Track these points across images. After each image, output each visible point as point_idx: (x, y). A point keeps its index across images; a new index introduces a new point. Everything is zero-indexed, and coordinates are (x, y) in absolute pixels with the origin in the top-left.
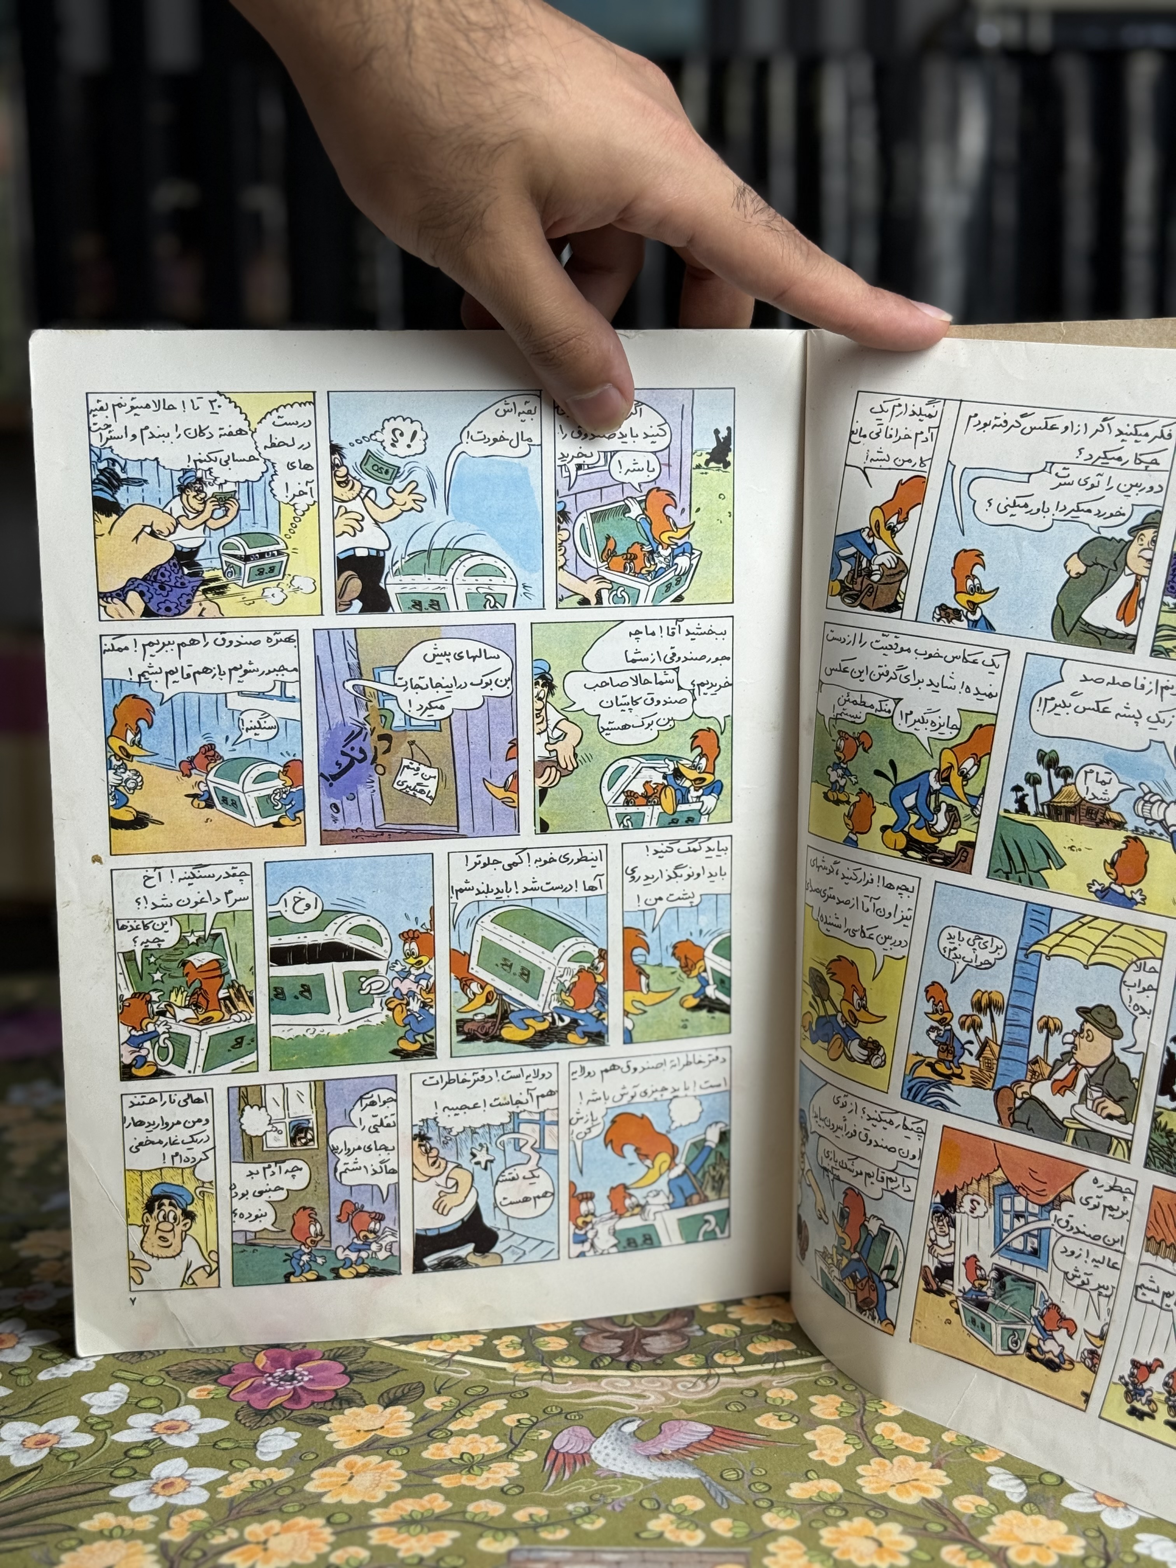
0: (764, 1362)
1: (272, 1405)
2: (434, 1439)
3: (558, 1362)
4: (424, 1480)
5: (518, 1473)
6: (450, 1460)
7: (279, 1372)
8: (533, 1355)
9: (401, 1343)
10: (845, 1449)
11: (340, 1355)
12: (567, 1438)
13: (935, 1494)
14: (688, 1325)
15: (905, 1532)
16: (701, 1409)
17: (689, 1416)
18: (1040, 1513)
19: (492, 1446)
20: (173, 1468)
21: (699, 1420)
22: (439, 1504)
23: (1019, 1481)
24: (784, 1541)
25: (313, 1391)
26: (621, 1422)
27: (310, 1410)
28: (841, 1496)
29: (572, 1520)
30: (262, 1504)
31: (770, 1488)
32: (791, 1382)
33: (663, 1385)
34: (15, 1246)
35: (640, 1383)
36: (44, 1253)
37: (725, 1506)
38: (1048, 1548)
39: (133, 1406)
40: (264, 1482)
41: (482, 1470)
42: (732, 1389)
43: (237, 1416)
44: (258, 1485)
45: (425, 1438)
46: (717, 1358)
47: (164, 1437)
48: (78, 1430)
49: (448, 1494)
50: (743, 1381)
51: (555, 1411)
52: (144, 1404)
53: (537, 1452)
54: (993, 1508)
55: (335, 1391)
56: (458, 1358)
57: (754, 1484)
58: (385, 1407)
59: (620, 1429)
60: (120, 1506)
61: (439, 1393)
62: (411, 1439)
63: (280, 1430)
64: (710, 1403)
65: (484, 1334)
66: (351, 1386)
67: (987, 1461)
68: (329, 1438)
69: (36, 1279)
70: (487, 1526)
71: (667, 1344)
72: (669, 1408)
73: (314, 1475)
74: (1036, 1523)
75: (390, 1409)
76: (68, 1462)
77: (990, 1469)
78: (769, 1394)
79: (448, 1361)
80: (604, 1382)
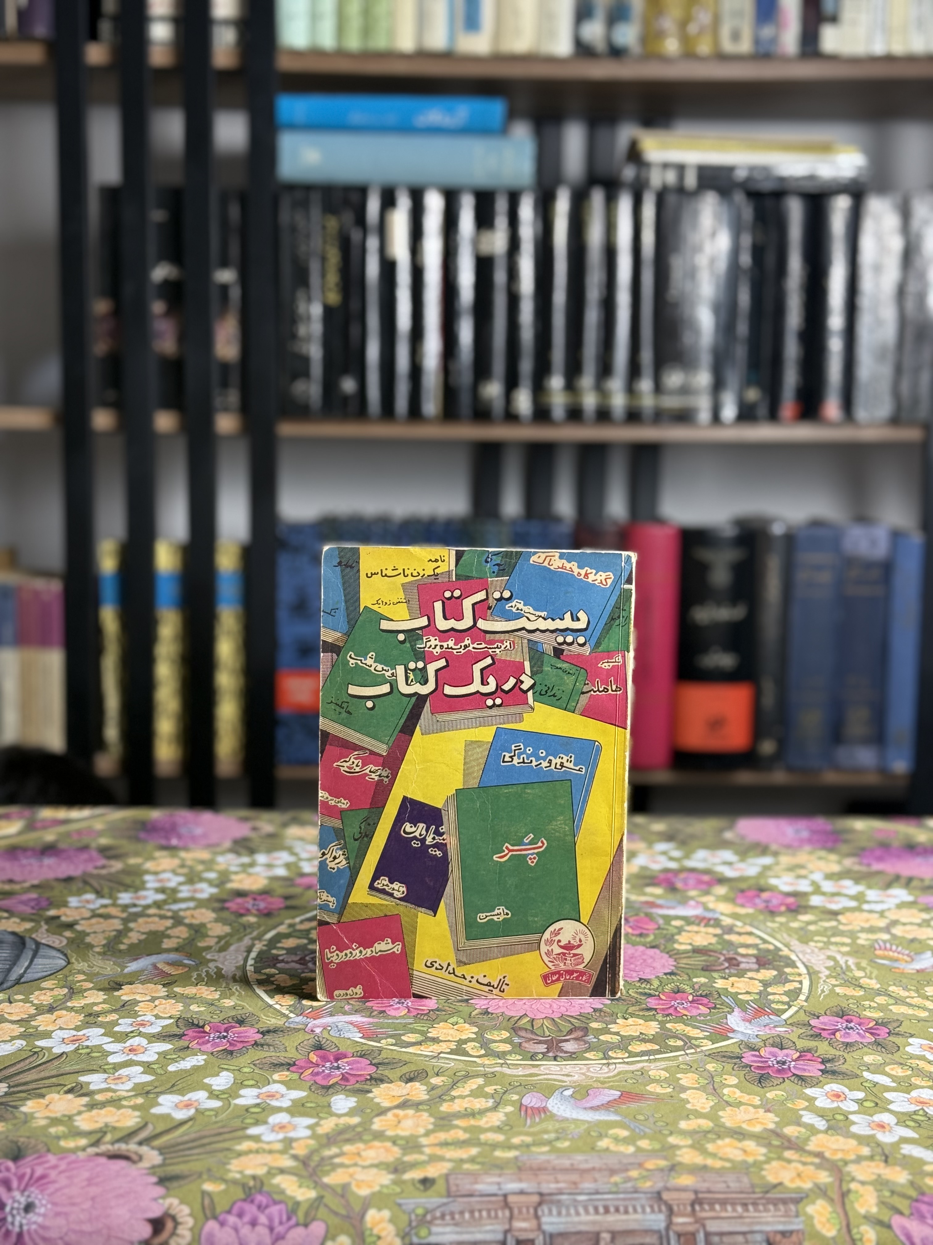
0: (642, 1056)
1: (331, 1082)
2: (444, 1100)
3: (508, 1057)
4: (446, 1122)
5: (504, 1118)
6: (459, 1112)
7: (328, 1065)
8: (491, 1053)
9: (402, 1047)
10: (708, 1103)
11: (364, 1055)
12: (530, 1099)
13: (771, 1126)
14: (586, 1035)
15: (759, 1145)
16: (609, 1082)
17: (604, 1086)
18: (838, 1134)
19: (483, 1104)
20: (282, 1118)
21: (611, 1088)
22: (462, 1135)
23: (821, 1119)
24: (684, 1150)
25: (355, 1075)
26: (561, 1090)
27: (357, 1086)
28: (713, 1128)
29: (549, 1142)
30: (347, 1136)
31: (667, 1124)
32: (662, 1067)
33: (580, 1069)
34: (116, 993)
35: (566, 1068)
36: (138, 998)
37: (642, 1133)
38: (848, 1151)
39: (239, 1084)
40: (344, 1125)
41: (482, 1117)
42: (626, 1071)
43: (310, 1089)
44: (341, 1126)
45: (438, 1100)
46: (610, 1053)
47: (268, 1101)
48: (209, 1098)
49: (465, 1130)
50: (632, 1066)
51: (516, 1084)
52: (246, 1083)
53: (513, 1106)
54: (809, 1132)
55: (369, 1075)
56: (442, 1055)
57: (657, 1122)
58: (407, 1083)
59: (562, 1093)
60: (256, 1138)
61: (437, 1075)
62: (429, 1100)
63: (342, 1096)
64: (614, 1079)
65: (454, 1041)
66: (379, 1072)
67: (798, 1108)
68: (376, 1100)
69: (139, 1013)
70: (495, 1146)
71: (576, 1046)
72: (590, 1082)
73: (376, 1120)
74: (837, 1140)
75: (409, 1084)
76: (210, 1116)
77: (801, 1112)
78: (650, 1073)
79: (437, 1057)
80: (542, 1068)
